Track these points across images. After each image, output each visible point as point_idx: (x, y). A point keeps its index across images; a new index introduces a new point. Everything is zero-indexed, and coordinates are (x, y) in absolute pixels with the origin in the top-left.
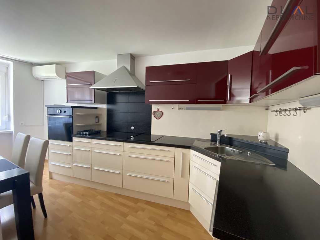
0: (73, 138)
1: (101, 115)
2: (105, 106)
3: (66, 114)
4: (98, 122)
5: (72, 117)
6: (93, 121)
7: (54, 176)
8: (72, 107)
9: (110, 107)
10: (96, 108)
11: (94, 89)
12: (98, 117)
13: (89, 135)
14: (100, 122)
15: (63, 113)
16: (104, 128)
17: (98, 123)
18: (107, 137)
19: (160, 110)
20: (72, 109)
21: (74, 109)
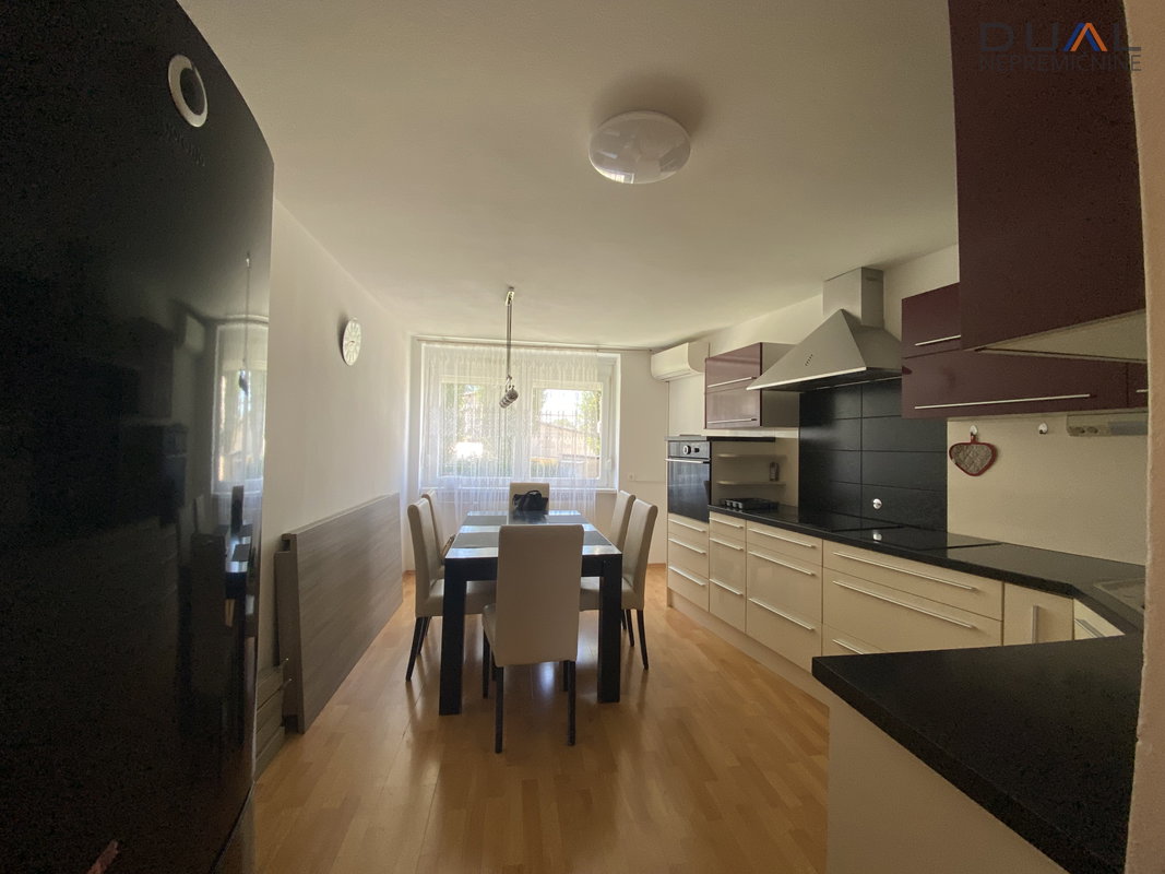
0: (711, 513)
1: (784, 458)
2: (792, 434)
3: (697, 455)
4: (777, 479)
5: (710, 463)
6: (762, 476)
7: (677, 602)
8: (710, 439)
9: (812, 434)
10: (772, 440)
11: (761, 390)
12: (775, 465)
13: (744, 509)
14: (784, 479)
15: (693, 454)
16: (792, 496)
17: (775, 483)
18: (801, 521)
19: (982, 440)
20: (708, 443)
21: (714, 443)
